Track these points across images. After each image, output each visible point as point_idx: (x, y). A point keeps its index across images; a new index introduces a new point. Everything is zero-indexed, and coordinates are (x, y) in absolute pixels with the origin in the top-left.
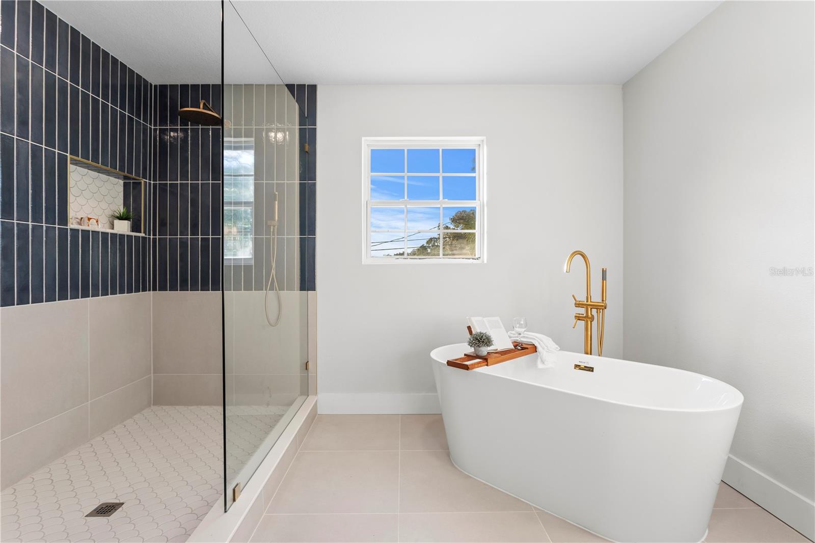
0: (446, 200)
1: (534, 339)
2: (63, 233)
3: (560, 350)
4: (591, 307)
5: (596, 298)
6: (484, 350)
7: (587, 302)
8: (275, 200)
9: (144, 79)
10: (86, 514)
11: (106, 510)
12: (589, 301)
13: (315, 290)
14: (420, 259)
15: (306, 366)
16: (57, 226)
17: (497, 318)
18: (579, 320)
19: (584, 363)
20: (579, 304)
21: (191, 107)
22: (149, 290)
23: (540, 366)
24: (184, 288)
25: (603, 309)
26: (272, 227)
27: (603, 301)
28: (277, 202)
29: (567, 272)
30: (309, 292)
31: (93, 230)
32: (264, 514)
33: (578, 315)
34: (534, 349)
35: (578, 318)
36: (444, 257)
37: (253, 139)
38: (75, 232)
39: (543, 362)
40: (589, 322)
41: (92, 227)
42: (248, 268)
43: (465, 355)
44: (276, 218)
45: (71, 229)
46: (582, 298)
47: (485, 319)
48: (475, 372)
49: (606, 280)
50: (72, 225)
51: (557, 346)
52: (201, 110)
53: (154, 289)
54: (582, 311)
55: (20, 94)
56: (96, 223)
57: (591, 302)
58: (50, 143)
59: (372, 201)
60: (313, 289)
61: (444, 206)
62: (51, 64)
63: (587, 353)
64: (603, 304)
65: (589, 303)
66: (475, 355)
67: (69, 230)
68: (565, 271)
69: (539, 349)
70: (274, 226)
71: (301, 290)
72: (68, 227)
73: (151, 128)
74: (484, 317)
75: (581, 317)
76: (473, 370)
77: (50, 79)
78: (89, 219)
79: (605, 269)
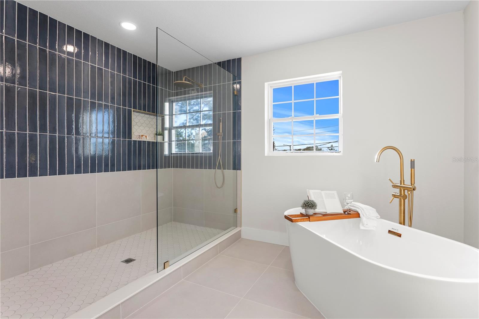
0: (318, 115)
1: (358, 208)
2: (130, 142)
3: (380, 218)
4: (404, 189)
5: (408, 182)
6: (311, 212)
7: (401, 184)
8: (220, 122)
9: (169, 70)
10: (121, 261)
11: (128, 261)
12: (403, 184)
13: (240, 170)
14: (300, 152)
15: (235, 211)
16: (127, 139)
17: (335, 192)
18: (395, 197)
19: (395, 230)
20: (395, 186)
21: (180, 80)
22: (172, 168)
23: (362, 227)
24: (185, 167)
25: (412, 191)
26: (219, 136)
27: (412, 184)
28: (221, 123)
29: (377, 162)
30: (238, 171)
31: (143, 140)
32: (183, 280)
33: (394, 194)
34: (358, 215)
35: (395, 196)
36: (316, 151)
37: (212, 91)
38: (135, 141)
39: (363, 225)
40: (403, 200)
41: (144, 139)
42: (210, 157)
43: (301, 213)
44: (221, 132)
45: (133, 141)
46: (397, 182)
47: (323, 192)
48: (297, 224)
49: (414, 168)
50: (134, 138)
51: (378, 216)
52: (184, 81)
53: (174, 167)
54: (397, 191)
55: (112, 86)
56: (145, 138)
57: (404, 184)
58: (124, 105)
59: (274, 119)
60: (240, 169)
61: (316, 119)
62: (124, 72)
63: (400, 223)
64: (411, 187)
65: (402, 185)
66: (305, 214)
67: (132, 141)
68: (376, 161)
69: (361, 215)
70: (220, 136)
71: (234, 170)
72: (132, 140)
73: (172, 92)
74: (322, 191)
75: (396, 195)
76: (297, 223)
77: (124, 78)
78: (142, 136)
79: (413, 160)
